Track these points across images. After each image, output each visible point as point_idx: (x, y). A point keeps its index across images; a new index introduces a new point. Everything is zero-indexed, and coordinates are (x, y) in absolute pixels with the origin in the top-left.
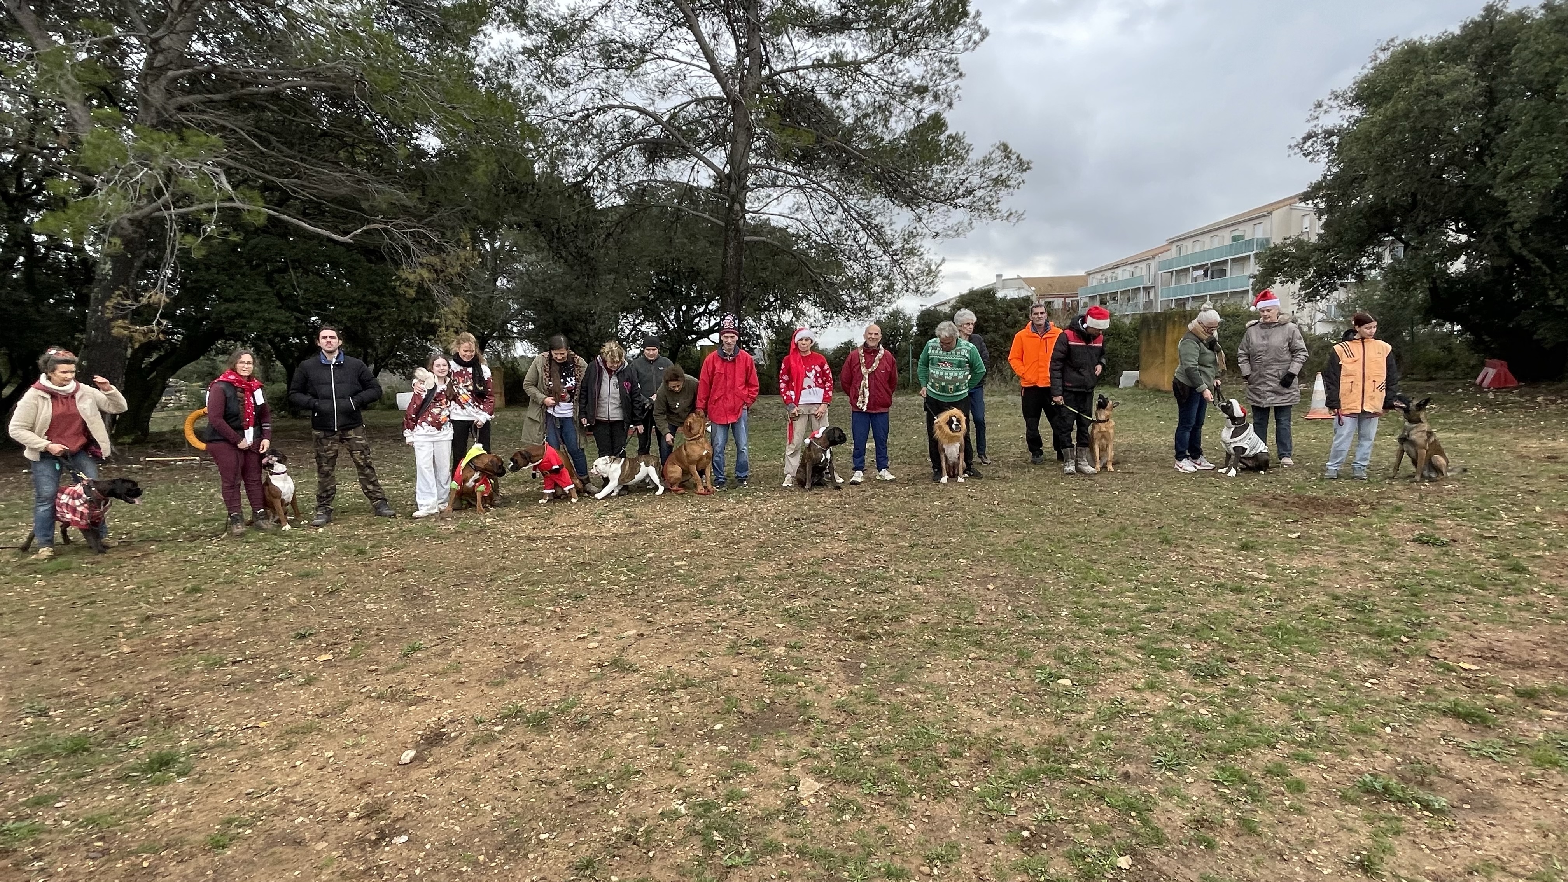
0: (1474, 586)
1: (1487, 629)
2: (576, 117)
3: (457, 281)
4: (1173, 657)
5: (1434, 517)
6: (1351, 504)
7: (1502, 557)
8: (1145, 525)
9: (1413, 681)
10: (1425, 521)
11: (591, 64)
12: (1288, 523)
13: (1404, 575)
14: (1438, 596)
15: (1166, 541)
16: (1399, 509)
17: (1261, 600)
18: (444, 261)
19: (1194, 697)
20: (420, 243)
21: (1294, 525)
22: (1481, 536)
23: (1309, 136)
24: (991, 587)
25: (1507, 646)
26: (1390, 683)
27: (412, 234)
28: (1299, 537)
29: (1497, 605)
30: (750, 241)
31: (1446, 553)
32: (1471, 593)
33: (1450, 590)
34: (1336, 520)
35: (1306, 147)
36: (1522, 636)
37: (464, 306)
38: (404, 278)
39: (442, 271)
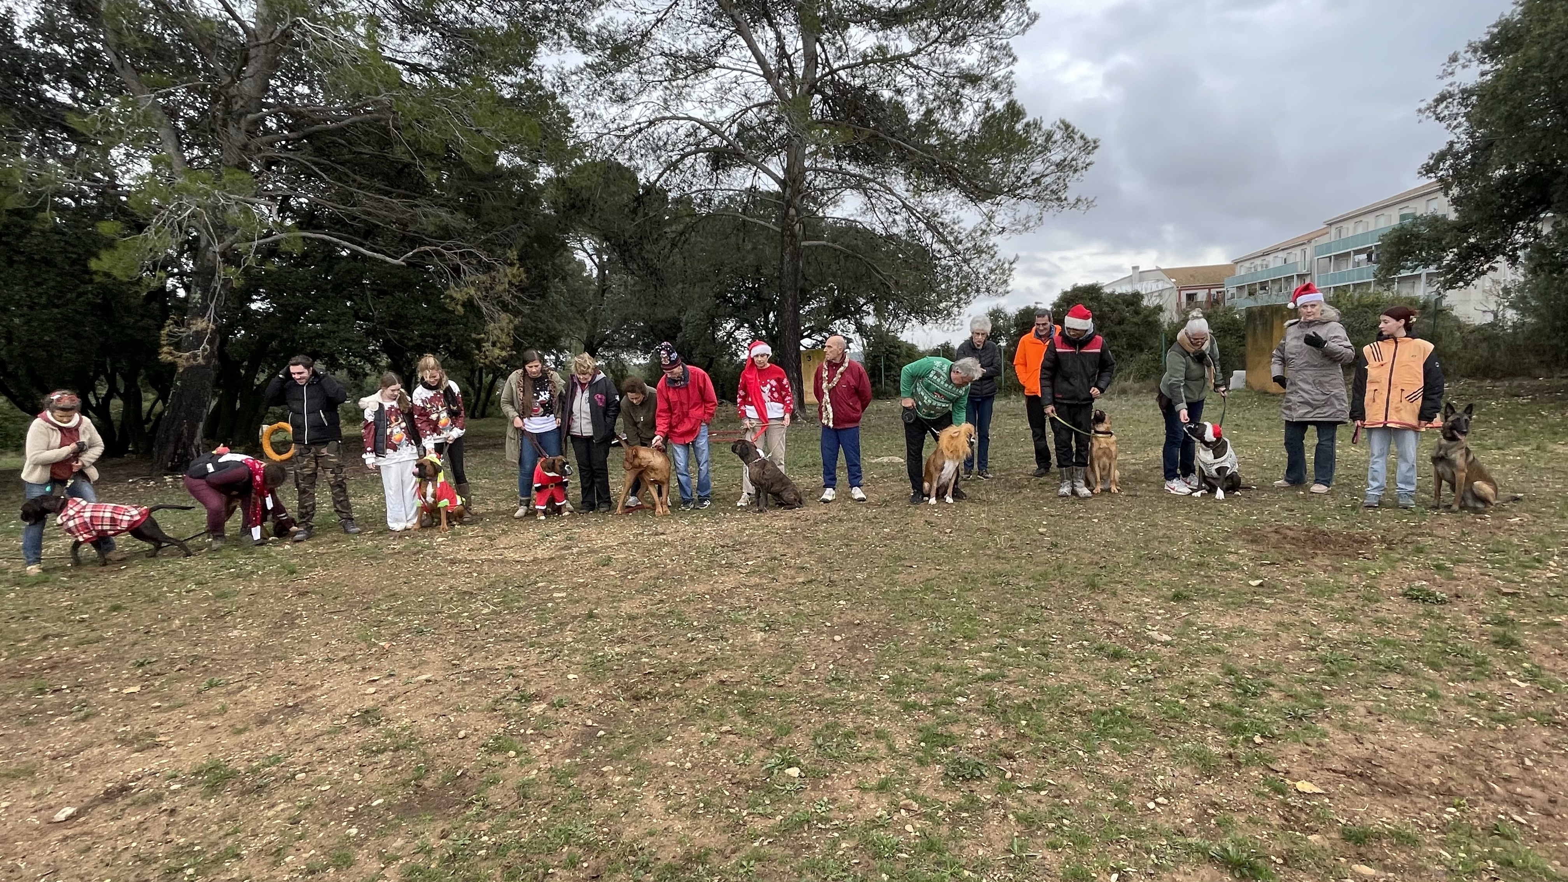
0: (1425, 664)
1: (1388, 730)
2: (627, 132)
3: (507, 298)
4: (944, 746)
5: (1457, 562)
6: (1365, 541)
7: (1501, 623)
8: (1091, 563)
9: (1213, 805)
10: (1439, 567)
11: (646, 77)
12: (1262, 565)
13: (1346, 644)
14: (1363, 678)
15: (1093, 586)
16: (1419, 550)
17: (1134, 670)
18: (493, 279)
19: (915, 806)
20: (469, 263)
21: (1269, 568)
22: (1499, 591)
23: (1442, 98)
24: (837, 638)
25: (1395, 758)
26: (1183, 804)
27: (462, 255)
28: (1261, 585)
29: (1433, 695)
30: (809, 247)
31: (1429, 614)
32: (1415, 675)
33: (1390, 668)
34: (1328, 562)
35: (1439, 110)
36: (1430, 744)
37: (511, 321)
38: (451, 297)
39: (492, 288)
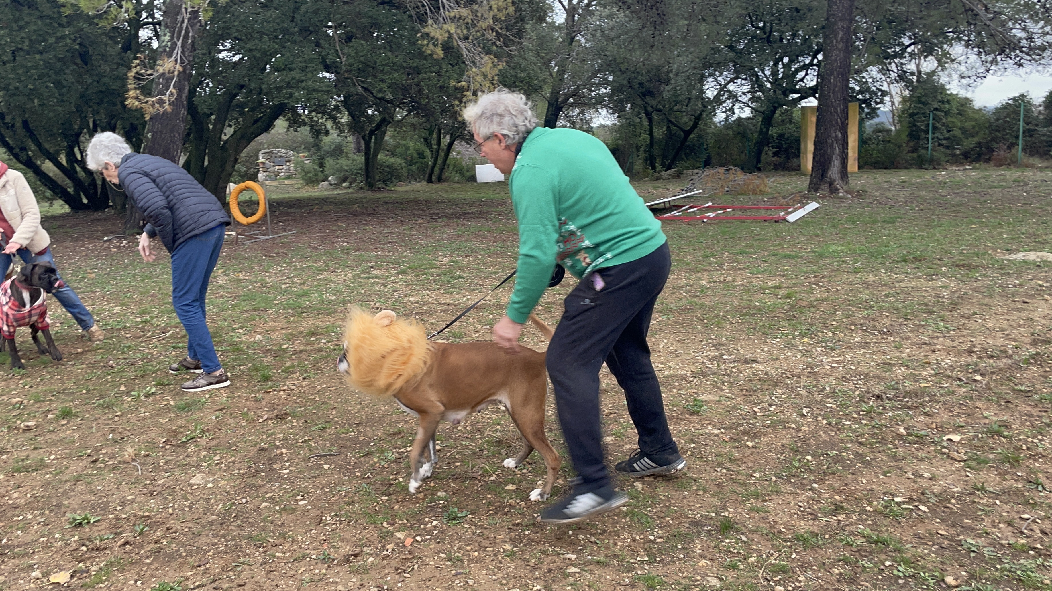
37: (494, 66)
38: (428, 35)
39: (474, 25)
